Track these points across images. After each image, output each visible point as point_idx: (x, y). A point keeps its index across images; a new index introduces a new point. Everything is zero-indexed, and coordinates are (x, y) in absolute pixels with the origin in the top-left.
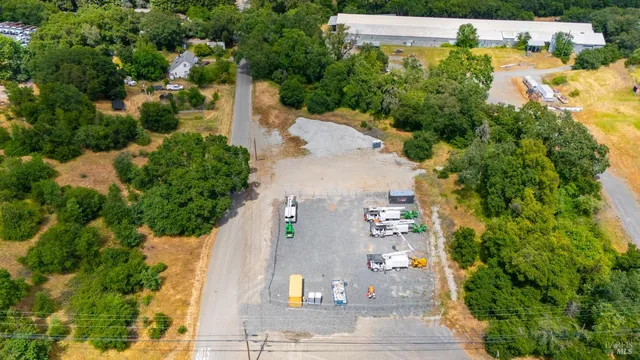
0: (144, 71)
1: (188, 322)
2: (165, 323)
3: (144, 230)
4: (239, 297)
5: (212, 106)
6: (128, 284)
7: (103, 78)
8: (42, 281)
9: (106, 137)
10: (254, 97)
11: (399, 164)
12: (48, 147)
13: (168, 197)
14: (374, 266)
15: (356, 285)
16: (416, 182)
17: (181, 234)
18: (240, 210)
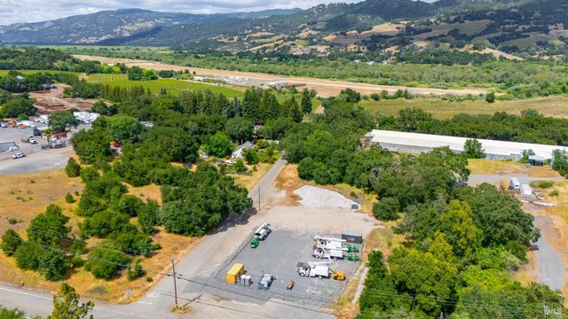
0: (214, 150)
1: (156, 278)
2: (141, 274)
3: (162, 228)
4: (197, 272)
5: (250, 174)
6: (130, 246)
7: (182, 147)
8: (84, 238)
9: (166, 176)
10: (282, 171)
11: (366, 220)
12: (128, 175)
13: (180, 207)
14: (302, 271)
15: (282, 281)
16: (372, 233)
17: (182, 233)
18: (230, 229)
